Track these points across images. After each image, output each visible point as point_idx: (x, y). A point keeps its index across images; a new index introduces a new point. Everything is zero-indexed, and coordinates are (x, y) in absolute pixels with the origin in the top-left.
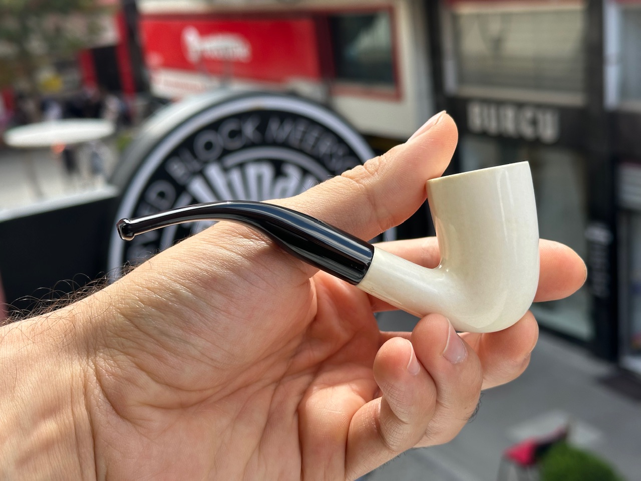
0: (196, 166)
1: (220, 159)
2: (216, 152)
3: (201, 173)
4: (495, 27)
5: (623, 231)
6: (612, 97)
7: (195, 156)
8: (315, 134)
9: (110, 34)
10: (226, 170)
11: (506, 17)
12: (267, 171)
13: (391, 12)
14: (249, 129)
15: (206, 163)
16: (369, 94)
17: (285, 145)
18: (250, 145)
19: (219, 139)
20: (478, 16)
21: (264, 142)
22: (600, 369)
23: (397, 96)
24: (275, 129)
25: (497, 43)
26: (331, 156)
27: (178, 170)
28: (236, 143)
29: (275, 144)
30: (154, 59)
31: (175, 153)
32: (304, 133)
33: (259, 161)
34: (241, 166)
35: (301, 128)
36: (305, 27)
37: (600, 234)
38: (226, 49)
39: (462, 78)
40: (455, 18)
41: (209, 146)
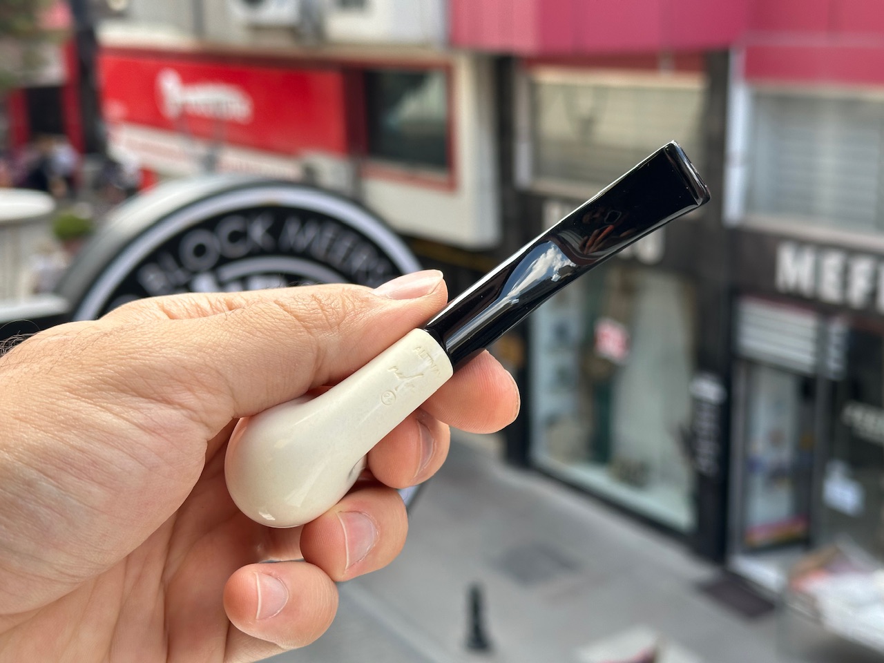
2: (210, 260)
3: (187, 287)
4: (585, 104)
5: (740, 387)
6: (734, 210)
8: (347, 243)
9: (54, 70)
10: (221, 285)
11: (601, 91)
13: (448, 73)
14: (258, 231)
15: (195, 273)
16: (412, 180)
17: (306, 255)
18: (257, 253)
19: (216, 243)
20: (564, 87)
21: (278, 250)
22: (701, 572)
23: (451, 185)
24: (293, 233)
25: (587, 124)
26: (368, 273)
27: (154, 281)
28: (239, 249)
30: (114, 109)
31: (153, 258)
32: (333, 241)
33: (268, 274)
34: (243, 280)
35: (329, 233)
36: (329, 87)
37: (709, 390)
38: (218, 104)
39: (539, 168)
40: (534, 87)
41: (200, 250)
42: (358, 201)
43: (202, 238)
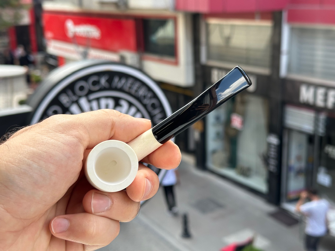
0: (75, 98)
1: (87, 95)
2: (85, 92)
3: (77, 102)
4: (227, 32)
5: (286, 139)
6: (283, 72)
7: (74, 93)
8: (137, 85)
9: (26, 20)
10: (90, 101)
11: (233, 27)
12: (111, 103)
13: (175, 20)
14: (103, 81)
15: (80, 97)
16: (161, 61)
17: (121, 90)
18: (103, 89)
19: (87, 85)
20: (219, 25)
21: (111, 88)
22: (271, 208)
23: (176, 63)
24: (116, 82)
25: (228, 39)
26: (145, 97)
27: (64, 100)
29: (116, 89)
30: (49, 35)
31: (64, 91)
33: (107, 97)
34: (98, 99)
35: (130, 81)
36: (130, 25)
37: (274, 140)
38: (88, 32)
39: (209, 57)
40: (207, 25)
41: (82, 88)
42: (141, 70)
43: (82, 83)
